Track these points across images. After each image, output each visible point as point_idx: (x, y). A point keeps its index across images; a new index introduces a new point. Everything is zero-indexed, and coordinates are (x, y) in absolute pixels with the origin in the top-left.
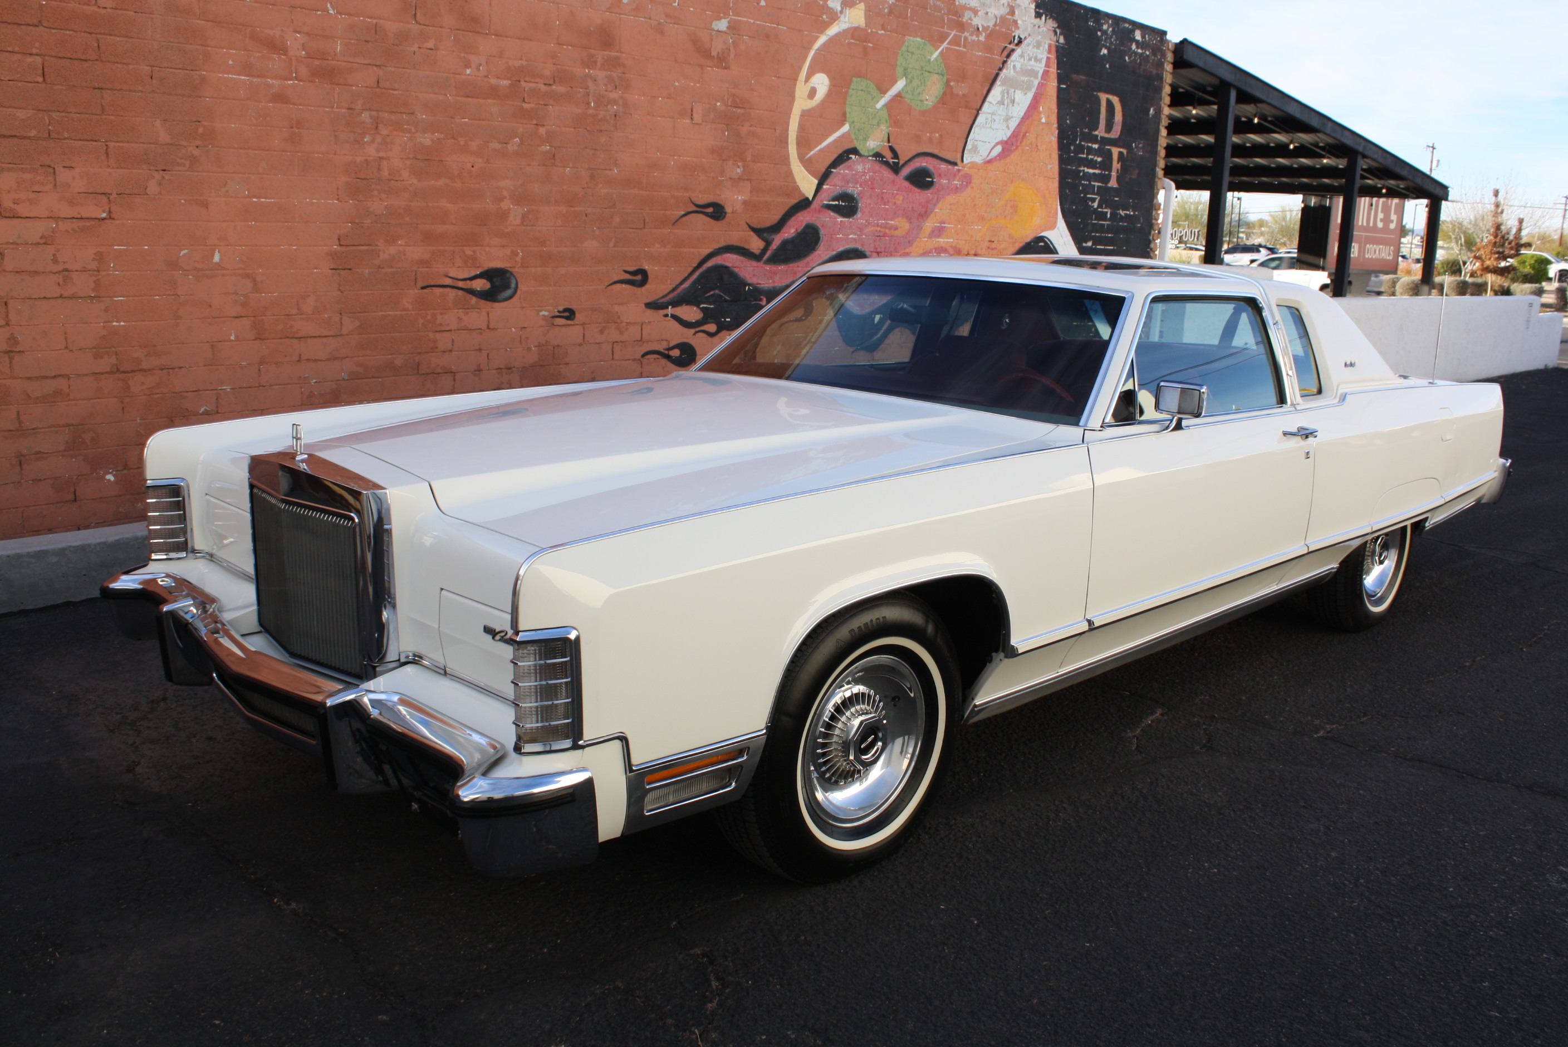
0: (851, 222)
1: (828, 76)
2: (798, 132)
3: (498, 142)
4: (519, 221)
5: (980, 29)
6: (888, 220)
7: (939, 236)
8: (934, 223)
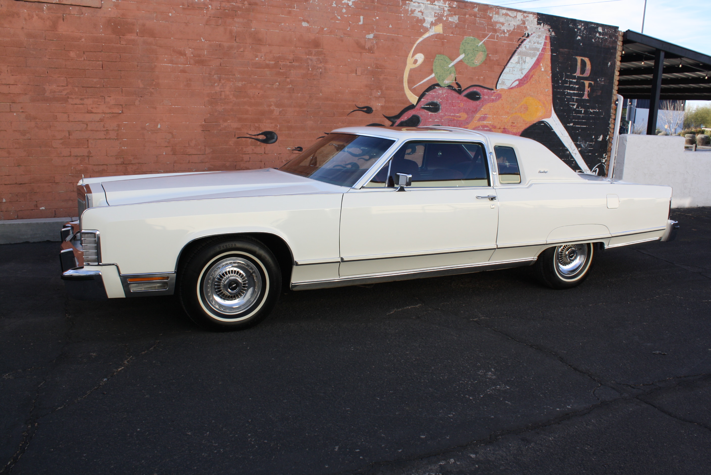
0: (436, 114)
1: (423, 54)
2: (408, 77)
3: (270, 85)
4: (278, 114)
5: (506, 31)
6: (455, 113)
7: (483, 121)
8: (481, 115)
